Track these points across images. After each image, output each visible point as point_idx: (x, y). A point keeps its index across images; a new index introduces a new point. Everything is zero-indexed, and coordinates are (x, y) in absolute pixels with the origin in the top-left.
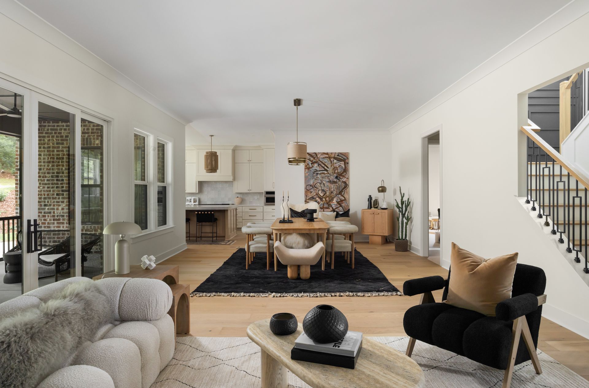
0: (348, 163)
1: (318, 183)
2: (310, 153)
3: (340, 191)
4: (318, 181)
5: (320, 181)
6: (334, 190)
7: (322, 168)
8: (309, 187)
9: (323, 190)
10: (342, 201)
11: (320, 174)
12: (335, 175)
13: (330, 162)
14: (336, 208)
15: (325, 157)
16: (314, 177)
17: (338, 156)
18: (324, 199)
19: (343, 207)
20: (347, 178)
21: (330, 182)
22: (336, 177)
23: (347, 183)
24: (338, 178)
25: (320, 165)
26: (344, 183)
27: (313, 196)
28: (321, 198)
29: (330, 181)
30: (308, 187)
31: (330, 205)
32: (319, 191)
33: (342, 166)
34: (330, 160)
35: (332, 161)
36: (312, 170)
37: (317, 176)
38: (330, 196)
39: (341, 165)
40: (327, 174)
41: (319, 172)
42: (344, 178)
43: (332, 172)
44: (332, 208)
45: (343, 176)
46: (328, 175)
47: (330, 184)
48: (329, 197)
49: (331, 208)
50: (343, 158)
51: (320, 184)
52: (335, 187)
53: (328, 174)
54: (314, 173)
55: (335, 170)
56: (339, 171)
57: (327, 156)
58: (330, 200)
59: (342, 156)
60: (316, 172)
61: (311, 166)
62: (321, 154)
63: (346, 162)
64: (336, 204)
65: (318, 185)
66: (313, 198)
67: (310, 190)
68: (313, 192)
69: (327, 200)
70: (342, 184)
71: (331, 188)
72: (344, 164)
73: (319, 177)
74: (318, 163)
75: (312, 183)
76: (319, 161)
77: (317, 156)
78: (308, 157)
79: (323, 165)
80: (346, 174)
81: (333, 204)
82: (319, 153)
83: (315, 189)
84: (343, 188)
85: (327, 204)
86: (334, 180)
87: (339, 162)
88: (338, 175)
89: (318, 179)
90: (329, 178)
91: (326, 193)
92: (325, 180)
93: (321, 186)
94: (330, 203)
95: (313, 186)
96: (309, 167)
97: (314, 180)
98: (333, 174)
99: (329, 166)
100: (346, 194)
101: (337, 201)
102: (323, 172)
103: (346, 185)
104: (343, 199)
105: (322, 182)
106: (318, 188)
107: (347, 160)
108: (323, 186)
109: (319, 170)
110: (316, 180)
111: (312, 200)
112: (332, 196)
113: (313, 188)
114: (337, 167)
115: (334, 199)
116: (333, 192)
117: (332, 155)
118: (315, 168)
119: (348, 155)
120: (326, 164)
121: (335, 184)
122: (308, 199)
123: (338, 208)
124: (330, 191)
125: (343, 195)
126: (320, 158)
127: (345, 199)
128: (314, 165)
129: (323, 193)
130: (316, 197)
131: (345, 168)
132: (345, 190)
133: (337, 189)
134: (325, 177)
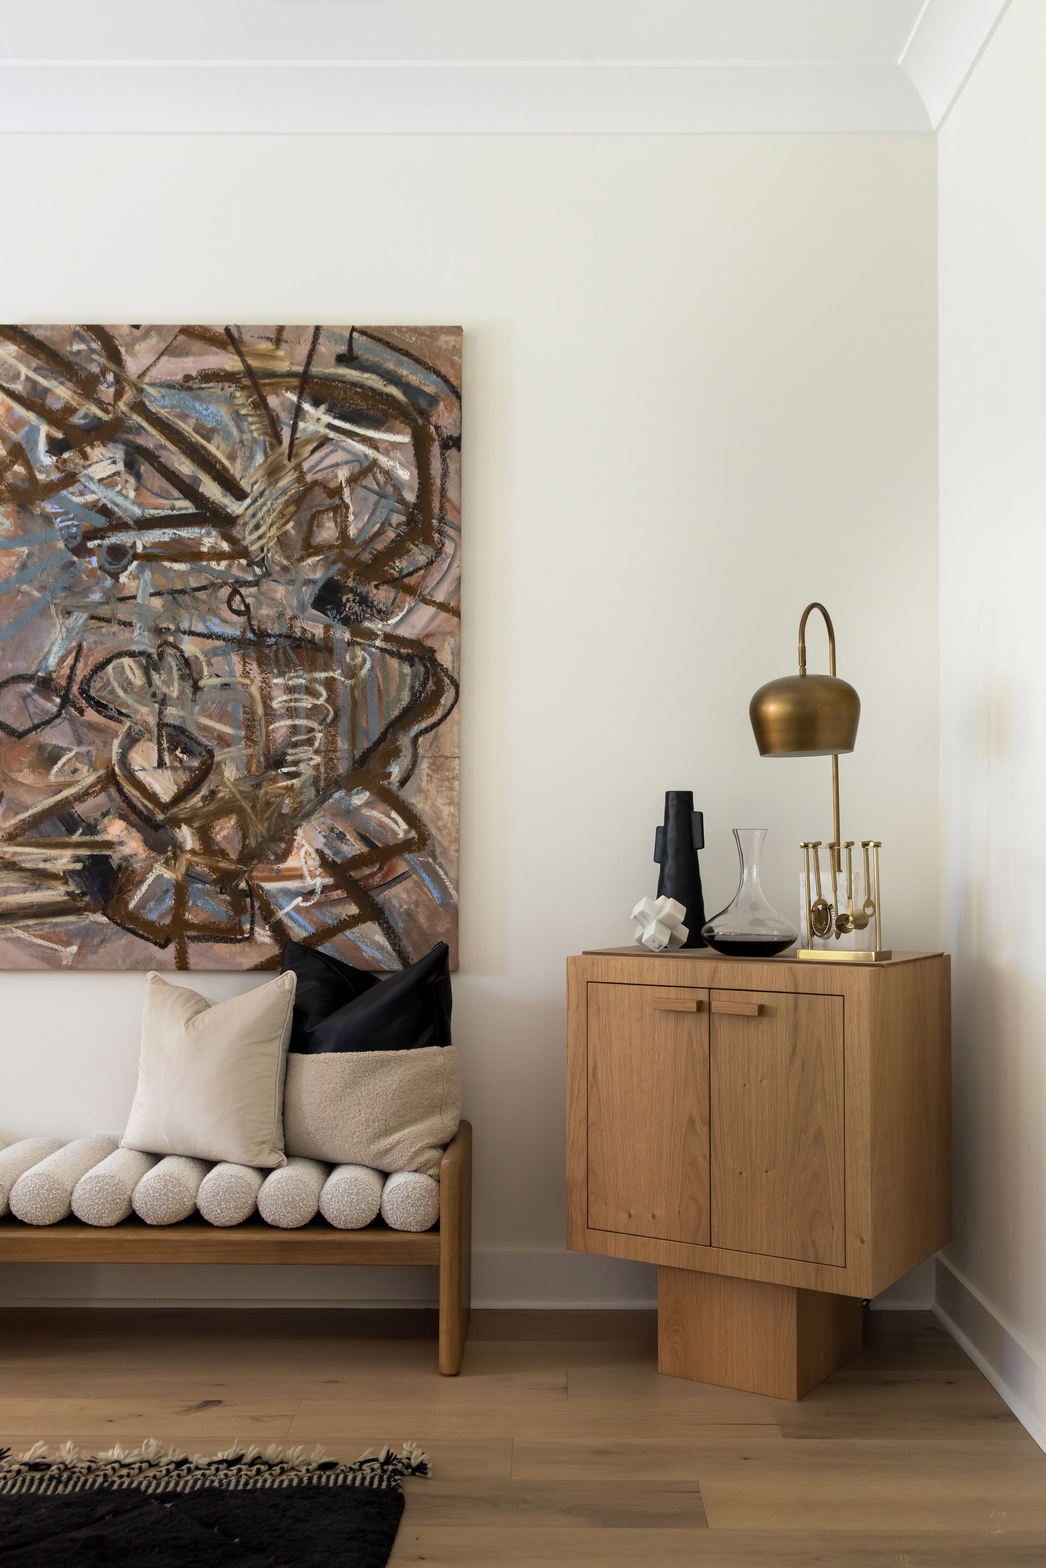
0: (454, 443)
1: (126, 661)
2: (39, 334)
3: (364, 744)
4: (124, 634)
5: (141, 640)
6: (294, 729)
7: (167, 496)
8: (25, 697)
9: (181, 730)
10: (381, 853)
11: (149, 557)
12: (314, 570)
13: (255, 430)
15: (209, 376)
16: (87, 591)
17: (346, 359)
18: (187, 836)
19: (400, 925)
20: (443, 607)
21: (255, 644)
22: (328, 598)
23: (445, 658)
24: (339, 606)
25: (151, 457)
26: (409, 659)
27: (67, 802)
28: (157, 827)
29: (262, 634)
31: (248, 905)
32: (131, 740)
33: (387, 473)
34: (261, 404)
35: (285, 417)
36: (64, 512)
37: (115, 576)
38: (254, 800)
39: (375, 463)
40: (218, 556)
41: (143, 540)
42: (409, 602)
43: (282, 541)
44: (279, 931)
45: (397, 583)
46: (238, 569)
47: (254, 667)
48: (240, 811)
49: (263, 935)
50: (407, 388)
51: (150, 664)
52: (307, 702)
53: (230, 557)
54: (81, 551)
55: (315, 519)
56: (352, 531)
57: (229, 362)
58: (252, 842)
59: (391, 362)
60: (107, 542)
61: (55, 476)
62: (163, 345)
63: (437, 428)
64: (319, 890)
65: (130, 683)
66: (72, 816)
67: (35, 728)
68: (63, 760)
69: (224, 845)
70: (384, 667)
71: (270, 714)
72: (411, 451)
73: (134, 597)
74: (125, 436)
75: (62, 659)
76: (137, 419)
77: (113, 367)
78: (16, 376)
79: (183, 459)
80: (431, 563)
81: (292, 885)
82: (136, 331)
83: (92, 726)
84: (396, 712)
85: (214, 882)
86: (298, 624)
87: (357, 435)
88: (343, 573)
89: (123, 611)
90: (247, 606)
91: (208, 768)
92: (204, 621)
93: (154, 695)
94: (254, 874)
95: (75, 689)
96: (26, 485)
97: (85, 625)
98: (285, 562)
99: (245, 469)
100: (425, 778)
101: (327, 851)
102: (177, 541)
103: (431, 685)
104: (401, 835)
105: (166, 643)
106: (120, 713)
107: (442, 404)
108: (182, 692)
109: (137, 511)
110: (108, 621)
111: (59, 840)
112: (280, 806)
113: (72, 710)
114: (332, 485)
115: (300, 832)
116: (289, 758)
117: (281, 353)
118: (90, 498)
119: (456, 358)
120: (211, 448)
121: (311, 671)
122: (16, 827)
123: (335, 938)
124: (250, 751)
125: (394, 787)
126: (150, 390)
127: (413, 834)
128: (85, 457)
129: (173, 768)
130: (104, 815)
131: (418, 497)
132: (415, 740)
133: (333, 721)
134: (203, 588)
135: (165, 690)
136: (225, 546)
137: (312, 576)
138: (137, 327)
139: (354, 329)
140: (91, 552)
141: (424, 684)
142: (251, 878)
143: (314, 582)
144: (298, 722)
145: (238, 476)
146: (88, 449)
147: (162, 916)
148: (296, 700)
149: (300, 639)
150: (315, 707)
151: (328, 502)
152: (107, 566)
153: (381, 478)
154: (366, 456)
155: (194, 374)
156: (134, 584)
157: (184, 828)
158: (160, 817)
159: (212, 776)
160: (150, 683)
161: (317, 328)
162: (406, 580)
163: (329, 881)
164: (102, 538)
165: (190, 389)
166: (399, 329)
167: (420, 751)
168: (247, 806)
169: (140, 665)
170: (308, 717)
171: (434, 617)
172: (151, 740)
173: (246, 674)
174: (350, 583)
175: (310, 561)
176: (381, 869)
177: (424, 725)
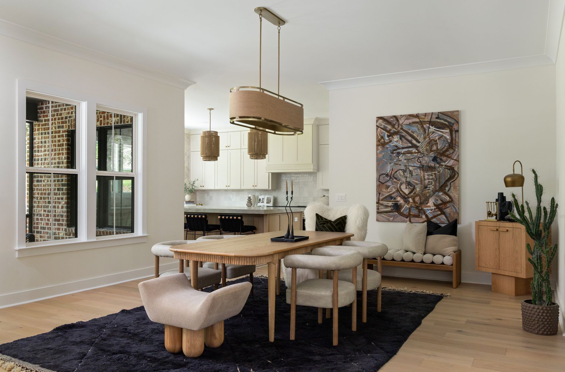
0: (457, 131)
1: (400, 171)
2: (385, 118)
3: (441, 184)
4: (400, 167)
6: (429, 182)
7: (407, 143)
8: (384, 177)
9: (409, 182)
10: (444, 203)
11: (404, 154)
12: (432, 154)
13: (421, 131)
14: (435, 217)
15: (413, 123)
16: (394, 159)
17: (438, 118)
18: (411, 200)
19: (448, 215)
20: (455, 160)
21: (422, 168)
22: (435, 159)
23: (456, 169)
24: (437, 161)
25: (404, 137)
26: (449, 169)
27: (391, 194)
28: (406, 198)
29: (423, 166)
30: (381, 177)
31: (421, 211)
32: (401, 184)
33: (445, 137)
34: (423, 127)
35: (427, 129)
36: (389, 147)
37: (398, 157)
39: (443, 136)
40: (415, 153)
41: (403, 151)
42: (449, 159)
43: (427, 150)
44: (427, 216)
45: (447, 156)
46: (419, 155)
47: (422, 171)
48: (420, 196)
49: (424, 217)
50: (448, 122)
51: (404, 171)
52: (431, 177)
53: (418, 153)
54: (393, 153)
55: (432, 146)
56: (439, 148)
57: (417, 120)
58: (422, 201)
59: (445, 118)
60: (397, 151)
61: (388, 141)
62: (406, 118)
63: (454, 129)
64: (433, 209)
65: (401, 174)
66: (392, 197)
67: (385, 182)
68: (390, 187)
69: (417, 202)
70: (445, 171)
71: (425, 179)
72: (449, 133)
73: (401, 160)
74: (399, 134)
75: (390, 171)
76: (401, 131)
77: (397, 122)
78: (382, 125)
79: (409, 137)
80: (453, 152)
81: (429, 208)
82: (401, 116)
83: (395, 182)
84: (447, 179)
85: (416, 208)
86: (429, 164)
87: (440, 131)
88: (437, 155)
89: (400, 163)
90: (421, 161)
91: (414, 188)
92: (413, 164)
93: (405, 176)
94: (422, 206)
95: (392, 176)
96: (384, 143)
97: (393, 165)
98: (427, 153)
99: (420, 138)
100: (452, 190)
101: (435, 202)
102: (408, 151)
103: (453, 174)
104: (448, 200)
105: (407, 168)
106: (399, 180)
107: (455, 124)
108: (410, 176)
109: (402, 146)
110: (397, 164)
111: (390, 200)
112: (426, 195)
113: (391, 179)
114: (435, 140)
115: (430, 199)
116: (428, 187)
117: (426, 118)
118: (394, 144)
119: (457, 116)
120: (414, 135)
121: (432, 172)
122: (383, 198)
123: (436, 217)
124: (421, 186)
125: (447, 191)
126: (404, 126)
127: (450, 200)
128: (393, 138)
129: (408, 189)
130: (397, 196)
131: (451, 141)
132: (451, 183)
133: (436, 180)
134: (413, 158)
135: (407, 176)
136: (417, 151)
137: (432, 156)
138: (401, 115)
139: (439, 113)
140: (394, 153)
141: (452, 174)
142: (422, 207)
143: (432, 157)
144: (430, 181)
145: (419, 139)
146: (394, 136)
147: (406, 213)
148: (429, 177)
149: (430, 166)
150: (433, 178)
151: (434, 143)
152: (397, 155)
153: (444, 138)
154: (441, 134)
155: (411, 122)
156: (401, 158)
157: (410, 198)
158: (406, 197)
159: (415, 190)
160: (404, 174)
161: (432, 113)
162: (449, 156)
163: (435, 208)
164: (396, 151)
165: (410, 125)
166: (447, 112)
167: (451, 185)
168: (421, 195)
169: (403, 172)
170: (431, 180)
171: (454, 162)
172: (404, 184)
173: (420, 173)
174: (439, 157)
175: (431, 153)
176: (444, 206)
177: (452, 181)
